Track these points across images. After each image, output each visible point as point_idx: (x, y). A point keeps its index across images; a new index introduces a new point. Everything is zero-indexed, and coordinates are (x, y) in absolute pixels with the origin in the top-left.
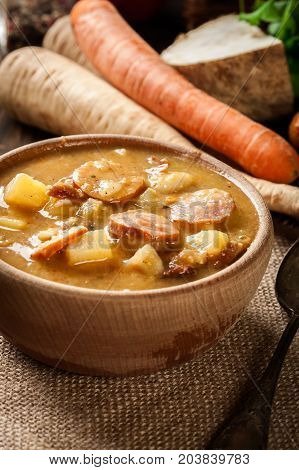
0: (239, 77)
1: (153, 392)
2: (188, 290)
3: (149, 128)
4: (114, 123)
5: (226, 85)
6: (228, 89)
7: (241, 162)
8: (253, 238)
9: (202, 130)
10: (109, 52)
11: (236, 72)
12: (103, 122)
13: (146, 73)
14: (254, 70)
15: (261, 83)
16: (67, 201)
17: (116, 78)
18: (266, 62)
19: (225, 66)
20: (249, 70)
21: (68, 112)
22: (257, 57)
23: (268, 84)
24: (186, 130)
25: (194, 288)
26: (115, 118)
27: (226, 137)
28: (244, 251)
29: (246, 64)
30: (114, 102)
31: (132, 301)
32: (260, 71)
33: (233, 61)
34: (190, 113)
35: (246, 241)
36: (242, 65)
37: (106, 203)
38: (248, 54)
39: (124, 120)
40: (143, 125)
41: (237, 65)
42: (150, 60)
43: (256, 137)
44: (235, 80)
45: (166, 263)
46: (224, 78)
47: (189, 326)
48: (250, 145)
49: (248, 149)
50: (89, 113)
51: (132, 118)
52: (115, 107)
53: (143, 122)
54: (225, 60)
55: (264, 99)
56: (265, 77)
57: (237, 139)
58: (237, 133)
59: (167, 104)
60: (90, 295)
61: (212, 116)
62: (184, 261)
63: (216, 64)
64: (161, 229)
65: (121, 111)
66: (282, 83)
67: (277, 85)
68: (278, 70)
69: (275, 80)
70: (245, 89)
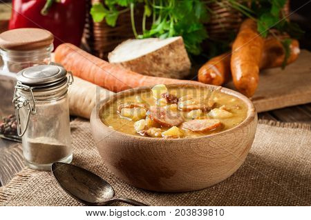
0: (164, 59)
6: (158, 67)
11: (162, 56)
12: (92, 103)
14: (171, 54)
15: (174, 60)
18: (176, 49)
19: (156, 54)
20: (168, 54)
22: (171, 47)
23: (178, 60)
26: (99, 100)
32: (174, 54)
33: (160, 51)
36: (165, 52)
38: (166, 46)
41: (162, 53)
44: (163, 61)
46: (156, 61)
54: (156, 51)
55: (177, 68)
56: (177, 57)
63: (151, 54)
66: (184, 58)
67: (182, 60)
68: (181, 52)
69: (181, 58)
70: (167, 65)
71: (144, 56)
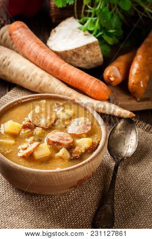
0: (82, 55)
1: (69, 199)
2: (81, 166)
3: (49, 81)
4: (34, 79)
5: (76, 58)
6: (77, 59)
7: (87, 93)
8: (101, 138)
9: (70, 81)
10: (28, 48)
11: (80, 53)
12: (29, 78)
13: (45, 58)
14: (87, 52)
15: (90, 56)
16: (29, 130)
17: (32, 59)
18: (92, 48)
19: (75, 51)
20: (85, 52)
21: (14, 75)
22: (88, 46)
23: (93, 56)
24: (63, 80)
25: (83, 165)
26: (34, 77)
27: (80, 84)
28: (98, 145)
29: (84, 50)
30: (33, 70)
31: (62, 173)
32: (89, 52)
33: (79, 49)
34: (65, 74)
35: (98, 140)
36: (82, 50)
37: (43, 128)
38: (85, 46)
39: (38, 78)
40: (46, 80)
41: (81, 51)
42: (46, 51)
43: (92, 83)
44: (80, 56)
45: (71, 154)
46: (75, 56)
47: (82, 177)
48: (90, 87)
49: (89, 89)
50: (23, 75)
51: (41, 77)
52: (34, 72)
53: (46, 78)
55: (92, 62)
56: (92, 54)
57: (85, 84)
58: (85, 82)
59: (55, 71)
60: (46, 173)
61: (74, 75)
62: (77, 152)
64: (67, 140)
65: (36, 74)
66: (99, 55)
67: (96, 56)
68: (96, 50)
69: (96, 54)
70: (84, 59)
71: (67, 51)
